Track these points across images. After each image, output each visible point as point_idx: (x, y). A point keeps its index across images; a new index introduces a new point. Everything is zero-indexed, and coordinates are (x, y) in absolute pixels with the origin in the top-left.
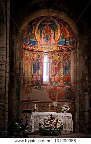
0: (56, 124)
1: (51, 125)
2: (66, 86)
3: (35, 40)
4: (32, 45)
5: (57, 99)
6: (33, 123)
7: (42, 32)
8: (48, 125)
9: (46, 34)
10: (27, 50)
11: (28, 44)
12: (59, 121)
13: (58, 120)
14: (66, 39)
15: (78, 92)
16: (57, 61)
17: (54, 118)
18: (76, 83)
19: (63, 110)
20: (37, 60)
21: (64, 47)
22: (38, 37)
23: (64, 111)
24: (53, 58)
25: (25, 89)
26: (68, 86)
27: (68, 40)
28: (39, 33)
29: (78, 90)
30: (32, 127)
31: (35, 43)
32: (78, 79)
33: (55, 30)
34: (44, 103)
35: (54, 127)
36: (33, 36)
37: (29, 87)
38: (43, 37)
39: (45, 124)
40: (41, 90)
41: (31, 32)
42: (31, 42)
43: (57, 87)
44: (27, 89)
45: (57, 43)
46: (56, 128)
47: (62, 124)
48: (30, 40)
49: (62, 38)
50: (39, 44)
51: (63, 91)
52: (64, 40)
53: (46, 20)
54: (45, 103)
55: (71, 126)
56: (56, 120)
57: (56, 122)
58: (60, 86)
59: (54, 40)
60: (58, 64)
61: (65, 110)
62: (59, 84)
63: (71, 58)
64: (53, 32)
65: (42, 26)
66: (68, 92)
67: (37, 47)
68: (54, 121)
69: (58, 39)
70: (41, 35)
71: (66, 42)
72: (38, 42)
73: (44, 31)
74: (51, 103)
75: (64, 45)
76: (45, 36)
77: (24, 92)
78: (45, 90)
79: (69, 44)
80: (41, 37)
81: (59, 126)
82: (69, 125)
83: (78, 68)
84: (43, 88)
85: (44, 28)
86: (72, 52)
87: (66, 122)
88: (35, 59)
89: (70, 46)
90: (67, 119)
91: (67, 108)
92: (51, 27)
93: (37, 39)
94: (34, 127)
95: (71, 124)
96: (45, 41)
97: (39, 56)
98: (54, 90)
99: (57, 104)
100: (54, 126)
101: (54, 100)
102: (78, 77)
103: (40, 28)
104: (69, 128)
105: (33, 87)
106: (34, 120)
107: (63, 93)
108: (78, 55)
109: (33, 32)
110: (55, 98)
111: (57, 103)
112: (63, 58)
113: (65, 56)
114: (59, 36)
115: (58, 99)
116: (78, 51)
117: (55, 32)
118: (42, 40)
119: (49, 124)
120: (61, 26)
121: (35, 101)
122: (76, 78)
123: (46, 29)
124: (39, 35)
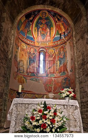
0: (54, 118)
1: (43, 122)
2: (62, 77)
3: (32, 37)
4: (29, 40)
5: (52, 91)
6: (14, 115)
7: (39, 30)
8: (37, 121)
9: (42, 32)
10: (24, 42)
11: (26, 38)
12: (58, 114)
13: (56, 112)
14: (60, 34)
15: (77, 80)
16: (53, 55)
17: (49, 108)
18: (75, 69)
19: (64, 95)
20: (34, 54)
21: (59, 42)
22: (35, 34)
23: (66, 97)
24: (49, 53)
25: (19, 79)
26: (64, 76)
27: (63, 34)
28: (36, 30)
29: (77, 77)
30: (11, 124)
31: (32, 39)
32: (77, 66)
33: (50, 28)
34: (39, 94)
35: (49, 125)
36: (31, 33)
37: (24, 77)
38: (39, 35)
39: (33, 118)
40: (36, 81)
41: (29, 28)
42: (28, 37)
43: (53, 79)
44: (21, 78)
45: (52, 39)
46: (53, 127)
47: (65, 120)
48: (27, 35)
49: (57, 35)
50: (36, 40)
51: (59, 82)
52: (59, 36)
53: (42, 16)
54: (41, 94)
55: (79, 123)
56: (52, 111)
57: (53, 114)
58: (56, 77)
59: (50, 38)
60: (53, 57)
61: (68, 96)
62: (54, 76)
63: (67, 49)
64: (49, 30)
65: (39, 24)
66: (64, 83)
67: (34, 43)
68: (50, 114)
69: (53, 36)
70: (38, 33)
71: (60, 37)
72: (36, 39)
73: (41, 30)
74: (47, 95)
75: (59, 40)
76: (42, 34)
77: (16, 81)
78: (40, 81)
79: (63, 38)
80: (38, 35)
81: (60, 124)
82: (76, 121)
83: (76, 54)
84: (39, 79)
85: (41, 26)
86: (68, 42)
87: (69, 115)
88: (32, 52)
89: (65, 39)
90: (71, 110)
91: (71, 93)
92: (47, 25)
93: (34, 36)
94: (14, 123)
95: (79, 118)
96: (42, 39)
97: (36, 50)
98: (50, 81)
99: (53, 96)
100: (49, 123)
101: (50, 92)
102: (76, 63)
103: (37, 26)
104: (76, 126)
105: (29, 78)
106: (16, 110)
107: (60, 84)
108: (74, 43)
109: (31, 29)
110: (50, 89)
111: (53, 94)
112: (59, 51)
113: (60, 49)
114: (54, 33)
115: (54, 91)
116: (74, 38)
117: (50, 30)
118: (39, 38)
119: (39, 119)
120: (56, 22)
121: (30, 92)
122: (75, 64)
123: (42, 27)
124: (36, 32)
